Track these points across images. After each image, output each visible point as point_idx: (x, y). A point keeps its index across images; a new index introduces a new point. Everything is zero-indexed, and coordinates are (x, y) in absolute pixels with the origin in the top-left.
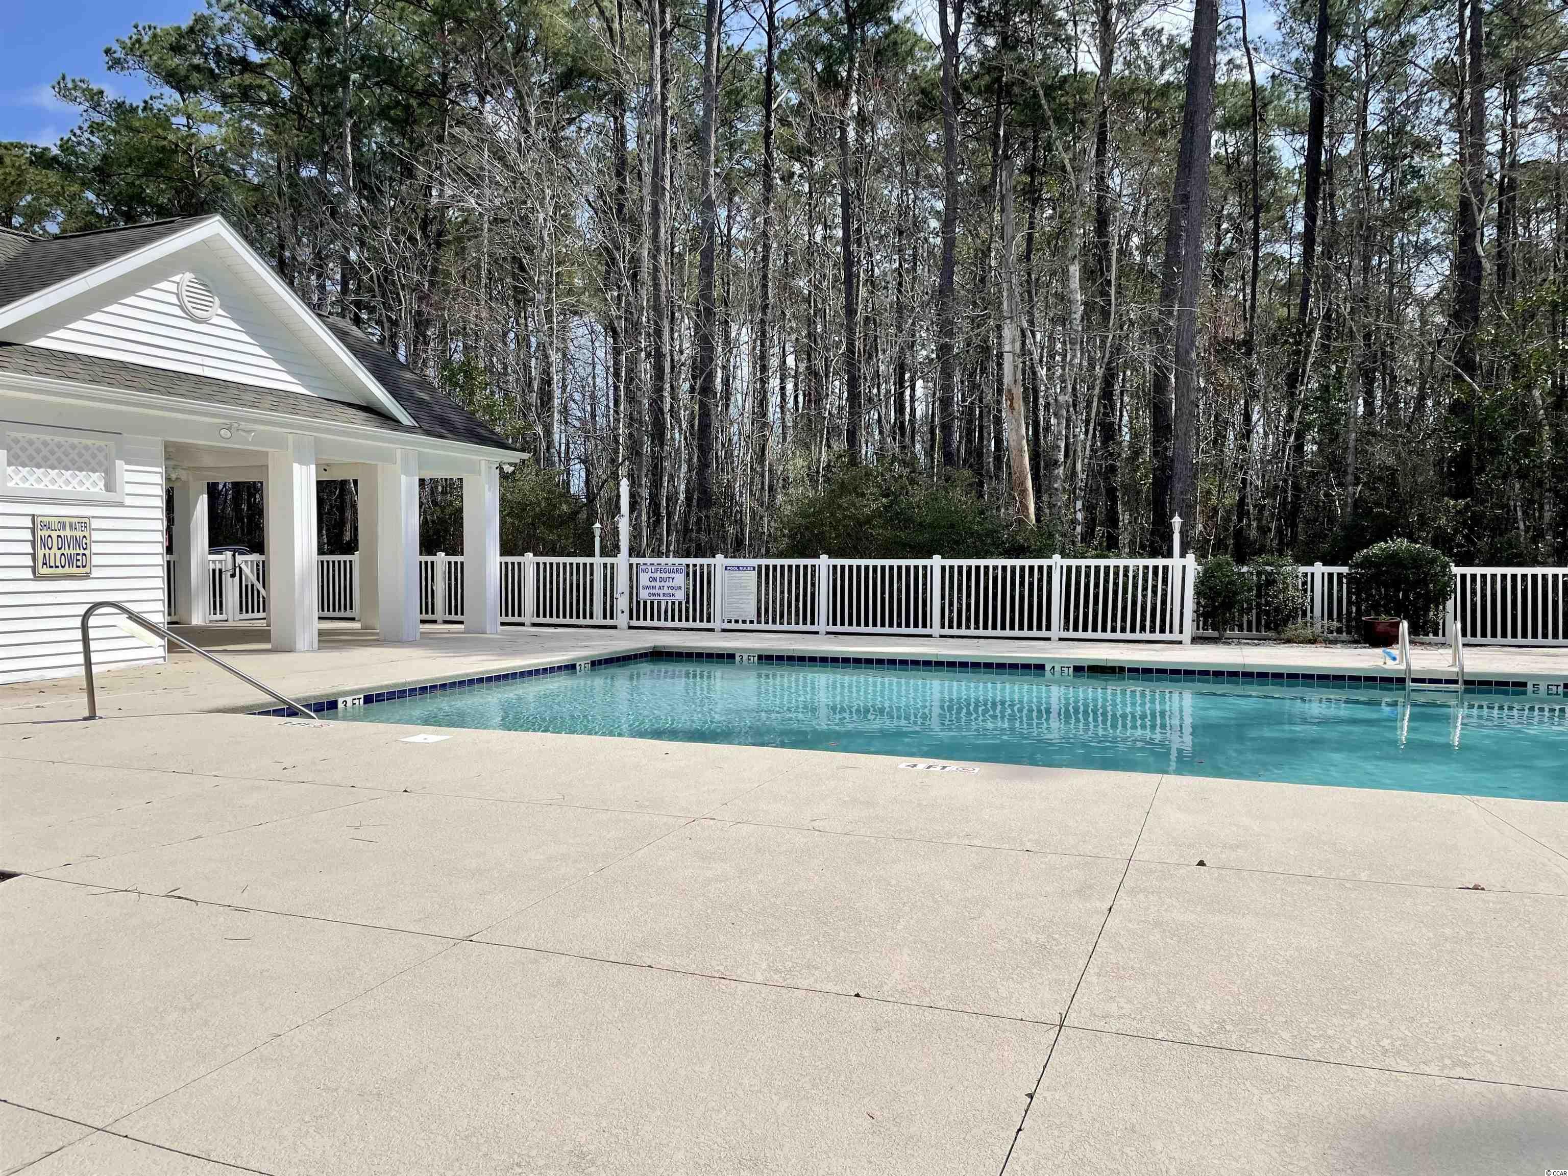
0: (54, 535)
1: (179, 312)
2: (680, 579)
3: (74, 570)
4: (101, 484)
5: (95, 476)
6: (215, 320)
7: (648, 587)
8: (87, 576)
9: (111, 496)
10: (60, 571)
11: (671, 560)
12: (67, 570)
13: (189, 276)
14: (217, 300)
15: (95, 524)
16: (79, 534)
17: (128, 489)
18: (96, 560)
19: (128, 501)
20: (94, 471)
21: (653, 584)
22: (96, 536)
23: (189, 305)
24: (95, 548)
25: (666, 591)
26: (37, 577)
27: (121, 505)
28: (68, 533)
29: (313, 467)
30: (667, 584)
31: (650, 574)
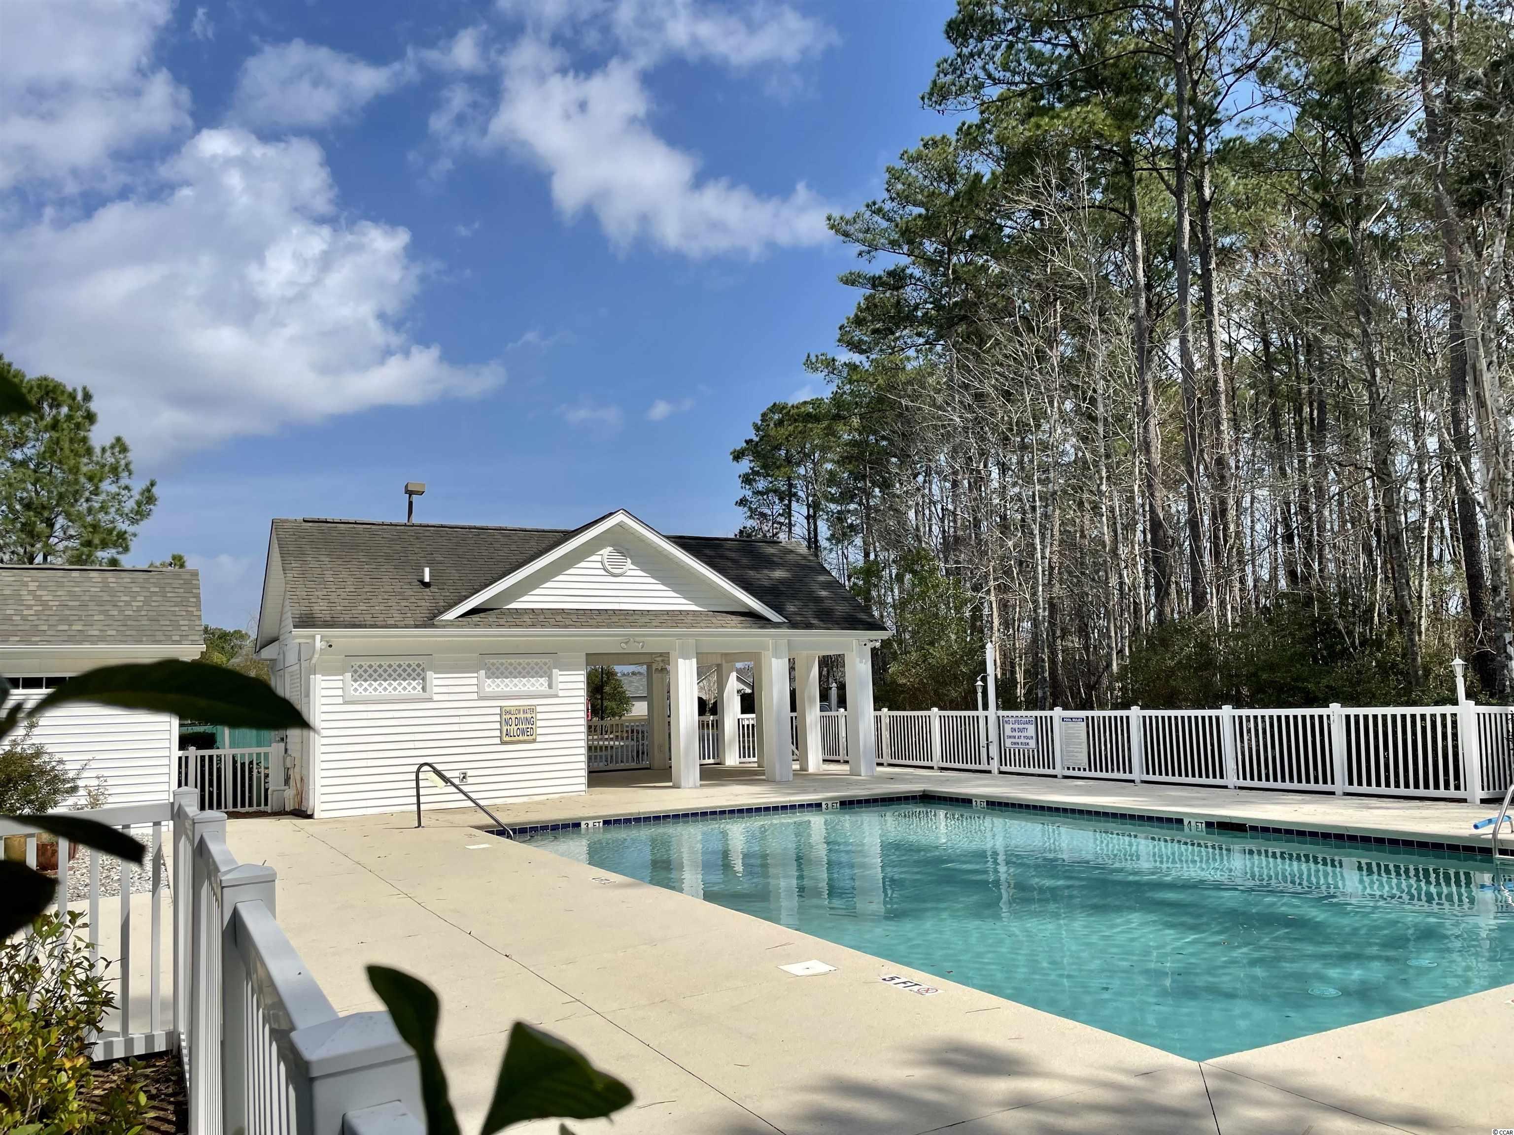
0: (513, 717)
1: (603, 572)
2: (1031, 729)
3: (526, 738)
4: (546, 684)
5: (542, 680)
6: (629, 573)
7: (1010, 737)
8: (534, 741)
9: (551, 692)
10: (517, 738)
11: (1023, 713)
12: (521, 738)
13: (610, 549)
14: (629, 561)
15: (539, 709)
16: (529, 716)
17: (561, 686)
18: (539, 731)
19: (561, 693)
20: (541, 677)
21: (1014, 734)
22: (539, 716)
23: (609, 567)
24: (539, 724)
25: (1023, 740)
26: (503, 743)
27: (557, 696)
28: (522, 716)
29: (694, 660)
30: (1023, 734)
31: (1011, 726)
